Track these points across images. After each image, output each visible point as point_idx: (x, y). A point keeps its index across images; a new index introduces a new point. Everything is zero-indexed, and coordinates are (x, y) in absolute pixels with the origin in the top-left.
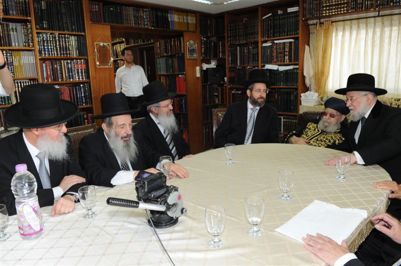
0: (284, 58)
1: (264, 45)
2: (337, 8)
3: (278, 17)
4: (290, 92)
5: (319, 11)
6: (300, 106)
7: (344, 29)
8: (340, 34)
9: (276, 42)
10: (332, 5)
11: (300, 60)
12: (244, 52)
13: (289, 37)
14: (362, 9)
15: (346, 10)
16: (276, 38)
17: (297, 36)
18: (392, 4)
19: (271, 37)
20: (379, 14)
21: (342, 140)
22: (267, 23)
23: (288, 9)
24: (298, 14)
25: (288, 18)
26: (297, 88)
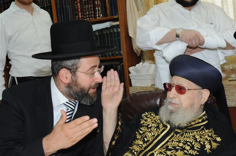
0: (95, 11)
6: (130, 88)
11: (120, 12)
21: (215, 141)
26: (122, 59)
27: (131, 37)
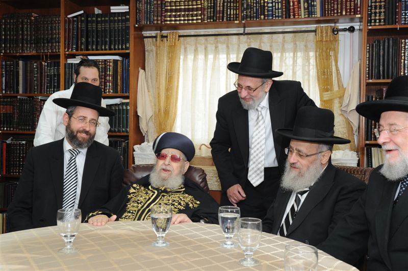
0: (106, 86)
1: (70, 61)
2: (188, 16)
3: (94, 19)
4: (116, 142)
5: (161, 16)
7: (196, 50)
8: (191, 57)
9: (90, 58)
10: (180, 10)
11: (132, 90)
12: (32, 71)
13: (113, 52)
14: (223, 20)
15: (201, 19)
16: (91, 52)
17: (127, 51)
18: (262, 17)
19: (81, 50)
20: (244, 30)
22: (75, 26)
23: (112, 8)
24: (128, 17)
25: (111, 21)
26: (128, 136)
27: (139, 116)
